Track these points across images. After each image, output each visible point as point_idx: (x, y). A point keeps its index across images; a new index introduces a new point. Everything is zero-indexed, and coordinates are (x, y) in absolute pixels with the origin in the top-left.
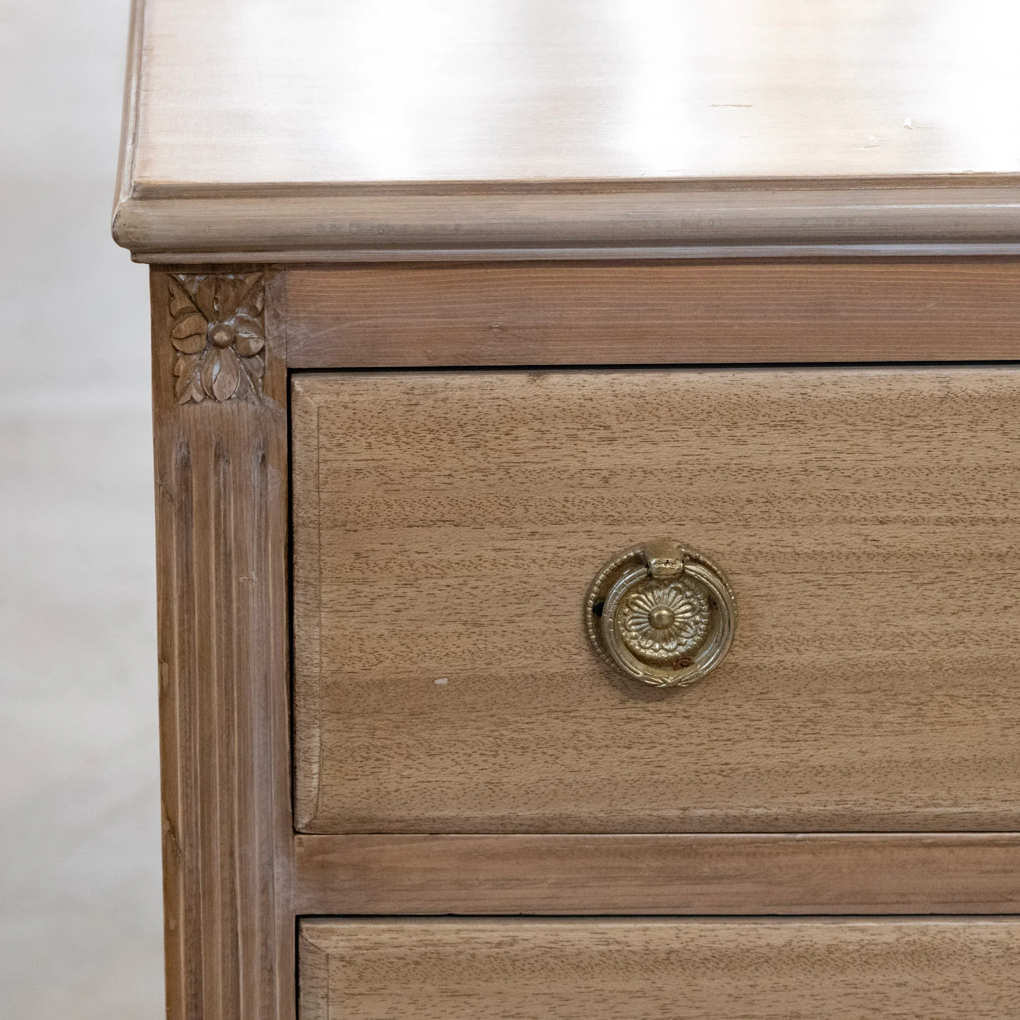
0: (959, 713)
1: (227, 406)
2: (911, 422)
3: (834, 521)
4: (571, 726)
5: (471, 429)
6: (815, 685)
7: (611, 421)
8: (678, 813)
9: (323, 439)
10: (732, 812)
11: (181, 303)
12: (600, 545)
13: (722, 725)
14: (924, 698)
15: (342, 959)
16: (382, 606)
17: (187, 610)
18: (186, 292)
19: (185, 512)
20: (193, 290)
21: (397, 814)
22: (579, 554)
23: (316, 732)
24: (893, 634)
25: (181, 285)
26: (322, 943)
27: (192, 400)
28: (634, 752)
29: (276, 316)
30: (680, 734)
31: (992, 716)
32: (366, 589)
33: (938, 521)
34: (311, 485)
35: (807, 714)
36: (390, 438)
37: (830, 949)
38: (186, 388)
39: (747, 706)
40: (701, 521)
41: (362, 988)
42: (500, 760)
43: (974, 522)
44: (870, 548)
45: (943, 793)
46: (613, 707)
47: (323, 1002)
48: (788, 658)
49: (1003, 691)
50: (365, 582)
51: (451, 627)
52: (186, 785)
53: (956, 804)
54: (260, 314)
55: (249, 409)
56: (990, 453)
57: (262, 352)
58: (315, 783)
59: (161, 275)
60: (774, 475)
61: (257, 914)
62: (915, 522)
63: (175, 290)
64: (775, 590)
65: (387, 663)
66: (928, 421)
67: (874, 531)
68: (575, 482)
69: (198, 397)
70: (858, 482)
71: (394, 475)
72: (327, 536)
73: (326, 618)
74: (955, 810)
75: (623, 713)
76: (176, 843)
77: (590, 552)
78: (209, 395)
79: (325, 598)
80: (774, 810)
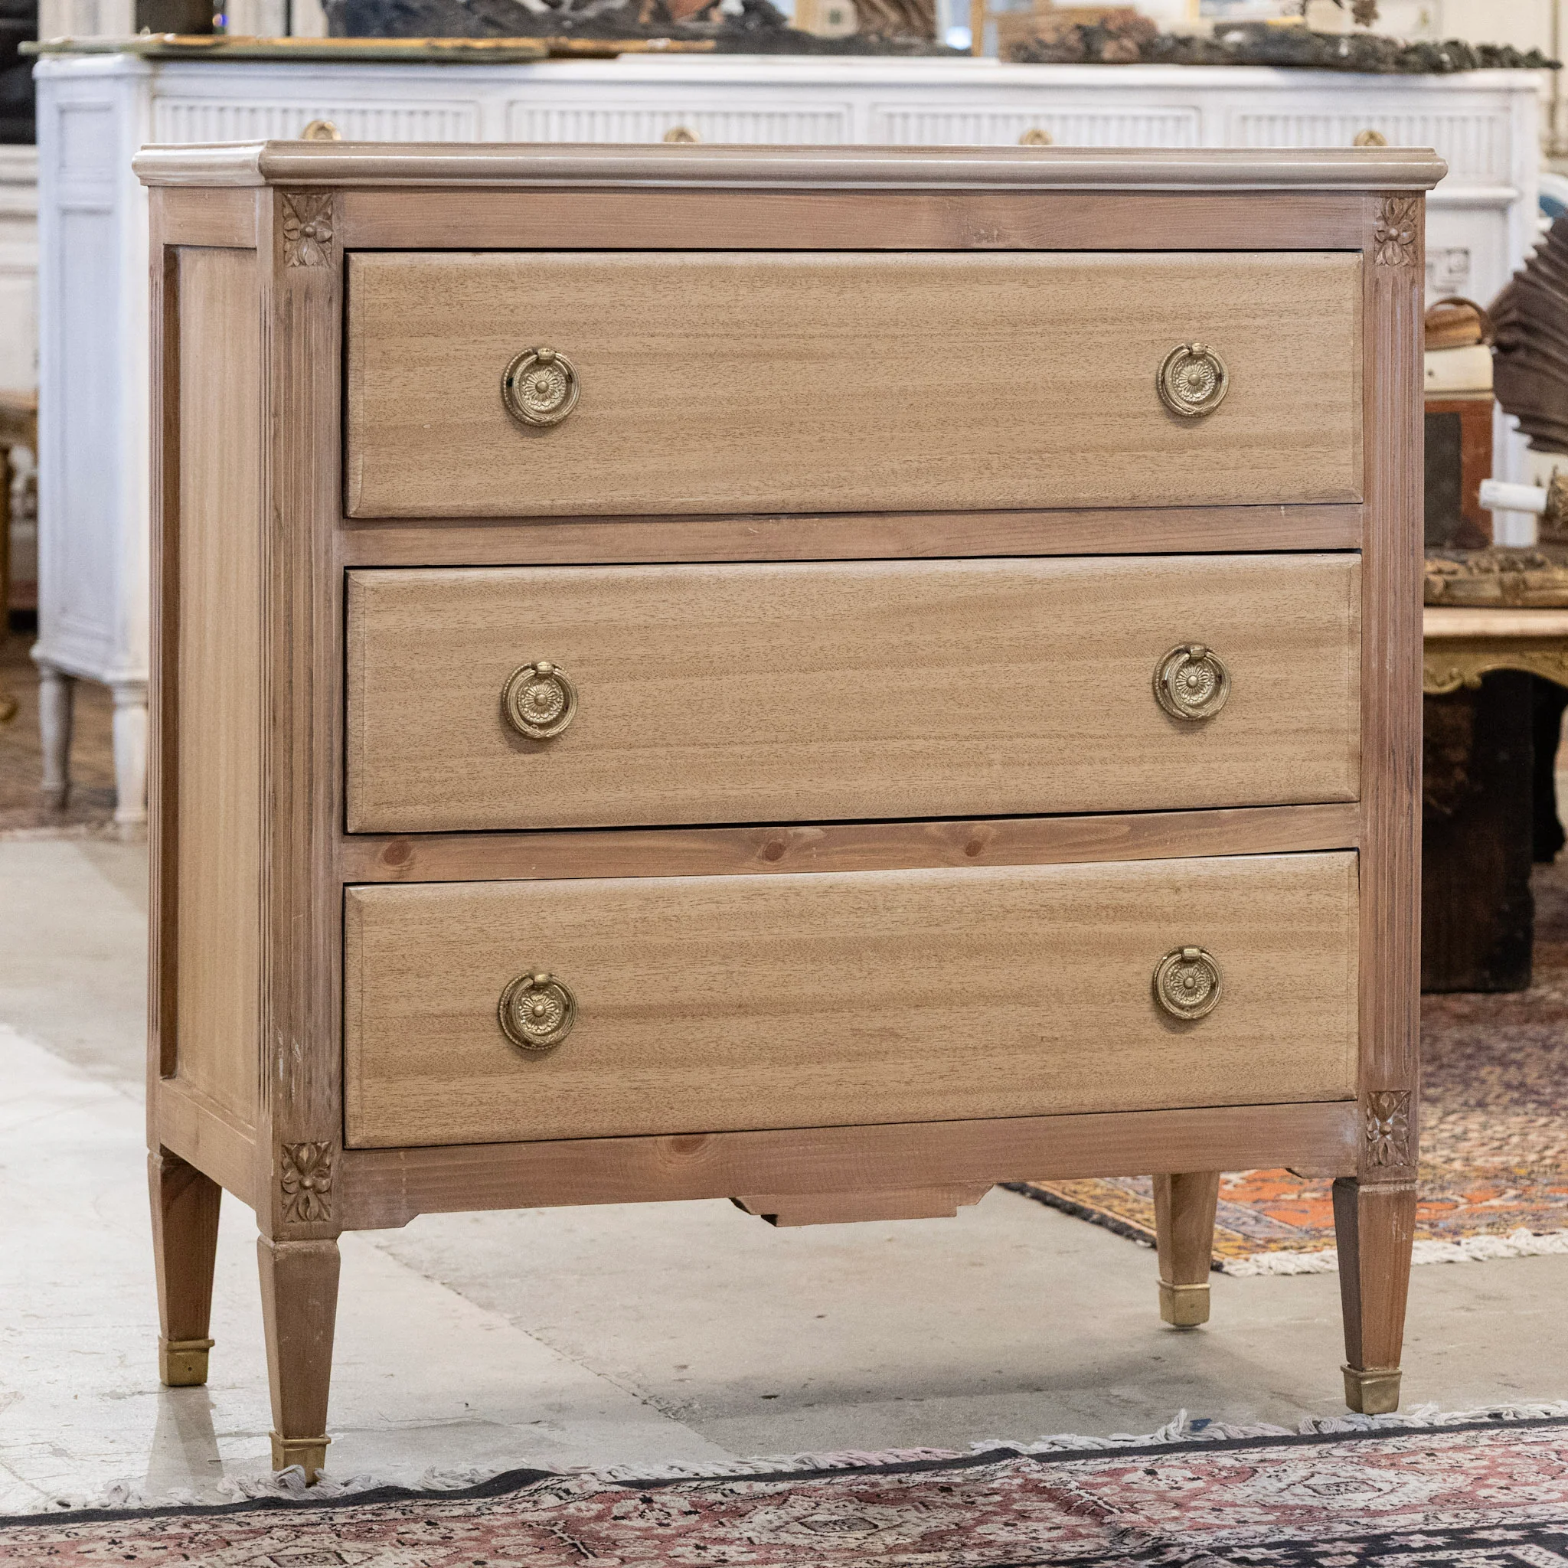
0: (693, 444)
1: (311, 268)
2: (665, 280)
3: (628, 335)
4: (494, 452)
5: (443, 281)
6: (620, 428)
7: (515, 278)
8: (549, 502)
9: (367, 286)
10: (577, 502)
11: (288, 211)
12: (510, 347)
13: (572, 451)
14: (675, 435)
15: (372, 590)
16: (397, 382)
17: (289, 387)
18: (291, 205)
19: (288, 329)
20: (294, 203)
21: (403, 504)
22: (498, 353)
23: (361, 456)
24: (659, 399)
25: (289, 200)
26: (361, 581)
27: (294, 265)
28: (527, 467)
29: (339, 218)
30: (551, 457)
31: (709, 446)
32: (388, 373)
33: (680, 336)
34: (360, 313)
35: (616, 445)
36: (402, 287)
37: (628, 581)
38: (290, 259)
39: (585, 440)
40: (560, 334)
41: (383, 607)
42: (457, 472)
43: (698, 336)
44: (646, 350)
45: (684, 490)
46: (516, 441)
47: (362, 616)
48: (605, 412)
49: (714, 431)
50: (388, 369)
51: (433, 395)
52: (286, 489)
53: (691, 496)
54: (329, 218)
55: (323, 270)
56: (705, 298)
57: (330, 239)
58: (360, 486)
59: (279, 194)
60: (597, 308)
61: (322, 565)
62: (668, 336)
63: (286, 203)
64: (598, 373)
65: (399, 416)
66: (675, 279)
67: (647, 340)
68: (496, 312)
69: (297, 263)
70: (640, 313)
71: (404, 307)
72: (368, 341)
73: (367, 389)
74: (691, 500)
75: (520, 445)
76: (280, 523)
77: (504, 352)
78: (303, 263)
79: (366, 377)
80: (599, 501)
